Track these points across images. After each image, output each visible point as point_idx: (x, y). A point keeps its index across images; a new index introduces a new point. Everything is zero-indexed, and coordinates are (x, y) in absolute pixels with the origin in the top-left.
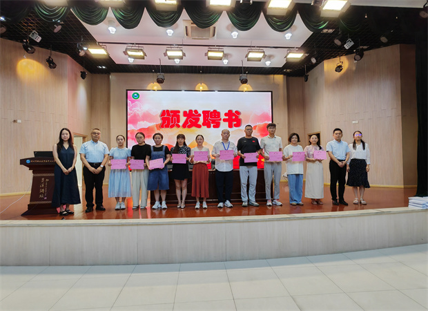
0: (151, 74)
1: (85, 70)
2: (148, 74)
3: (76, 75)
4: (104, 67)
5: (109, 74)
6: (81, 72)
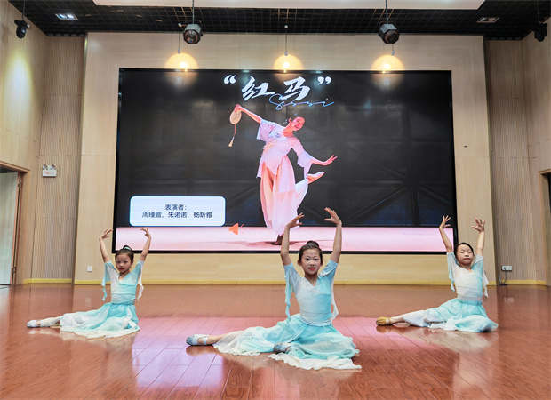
1: (26, 19)
3: (6, 29)
4: (71, 17)
5: (86, 35)
6: (16, 22)
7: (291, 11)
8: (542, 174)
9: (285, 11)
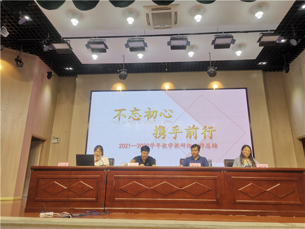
1: (52, 71)
2: (113, 75)
3: (43, 75)
4: (71, 69)
5: (76, 76)
6: (48, 72)
7: (168, 63)
8: (299, 139)
9: (165, 63)
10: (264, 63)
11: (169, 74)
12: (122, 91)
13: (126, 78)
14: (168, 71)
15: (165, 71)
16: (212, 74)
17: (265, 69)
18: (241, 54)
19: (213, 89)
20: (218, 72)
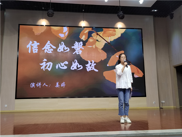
0: (41, 12)
2: (38, 11)
5: (4, 10)
7: (85, 5)
8: (174, 67)
9: (83, 5)
10: (156, 11)
11: (85, 14)
12: (46, 26)
13: (53, 16)
14: (85, 12)
15: (82, 12)
16: (121, 17)
17: (155, 15)
18: (143, 2)
19: (117, 28)
20: (125, 16)
